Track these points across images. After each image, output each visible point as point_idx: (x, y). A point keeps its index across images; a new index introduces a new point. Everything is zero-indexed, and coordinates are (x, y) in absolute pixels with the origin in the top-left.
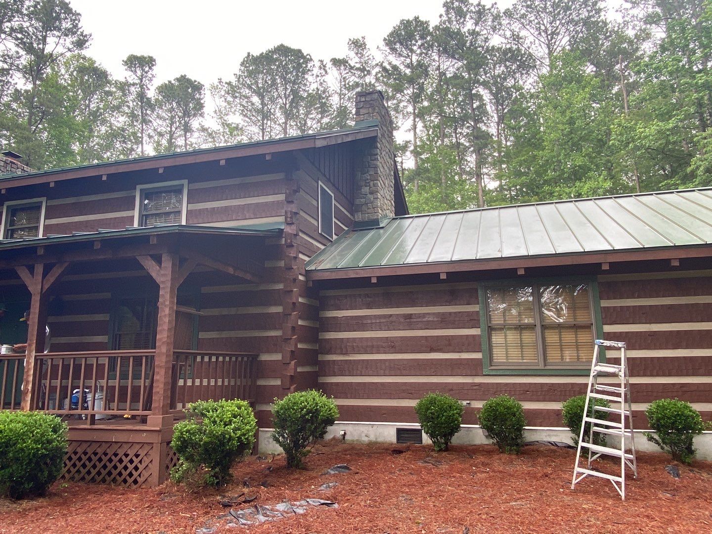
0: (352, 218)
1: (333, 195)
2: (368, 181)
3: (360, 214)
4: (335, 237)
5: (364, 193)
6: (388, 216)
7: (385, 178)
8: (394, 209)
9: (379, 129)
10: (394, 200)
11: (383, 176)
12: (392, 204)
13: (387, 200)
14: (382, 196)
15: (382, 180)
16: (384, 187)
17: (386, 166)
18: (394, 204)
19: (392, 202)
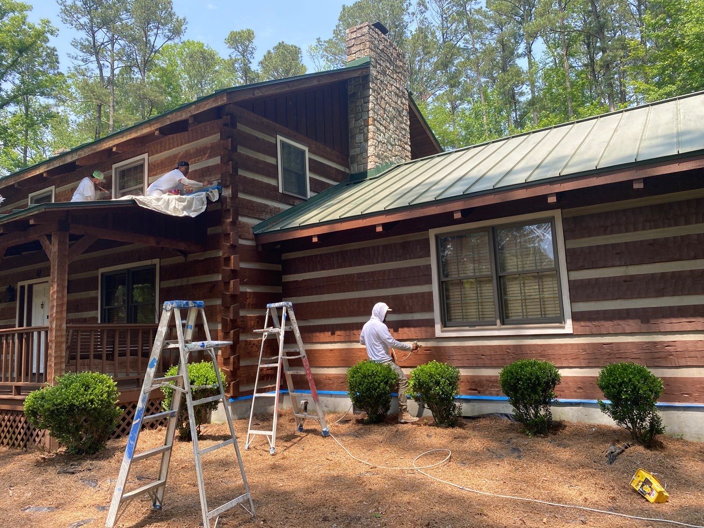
0: (347, 171)
1: (306, 149)
2: (362, 128)
3: (355, 165)
4: (310, 194)
5: (358, 141)
6: (395, 164)
7: (389, 120)
8: (409, 154)
9: (371, 66)
10: (410, 144)
11: (384, 119)
12: (405, 149)
13: (392, 145)
14: (381, 142)
15: (381, 124)
16: (384, 131)
17: (390, 106)
18: (409, 148)
19: (406, 146)
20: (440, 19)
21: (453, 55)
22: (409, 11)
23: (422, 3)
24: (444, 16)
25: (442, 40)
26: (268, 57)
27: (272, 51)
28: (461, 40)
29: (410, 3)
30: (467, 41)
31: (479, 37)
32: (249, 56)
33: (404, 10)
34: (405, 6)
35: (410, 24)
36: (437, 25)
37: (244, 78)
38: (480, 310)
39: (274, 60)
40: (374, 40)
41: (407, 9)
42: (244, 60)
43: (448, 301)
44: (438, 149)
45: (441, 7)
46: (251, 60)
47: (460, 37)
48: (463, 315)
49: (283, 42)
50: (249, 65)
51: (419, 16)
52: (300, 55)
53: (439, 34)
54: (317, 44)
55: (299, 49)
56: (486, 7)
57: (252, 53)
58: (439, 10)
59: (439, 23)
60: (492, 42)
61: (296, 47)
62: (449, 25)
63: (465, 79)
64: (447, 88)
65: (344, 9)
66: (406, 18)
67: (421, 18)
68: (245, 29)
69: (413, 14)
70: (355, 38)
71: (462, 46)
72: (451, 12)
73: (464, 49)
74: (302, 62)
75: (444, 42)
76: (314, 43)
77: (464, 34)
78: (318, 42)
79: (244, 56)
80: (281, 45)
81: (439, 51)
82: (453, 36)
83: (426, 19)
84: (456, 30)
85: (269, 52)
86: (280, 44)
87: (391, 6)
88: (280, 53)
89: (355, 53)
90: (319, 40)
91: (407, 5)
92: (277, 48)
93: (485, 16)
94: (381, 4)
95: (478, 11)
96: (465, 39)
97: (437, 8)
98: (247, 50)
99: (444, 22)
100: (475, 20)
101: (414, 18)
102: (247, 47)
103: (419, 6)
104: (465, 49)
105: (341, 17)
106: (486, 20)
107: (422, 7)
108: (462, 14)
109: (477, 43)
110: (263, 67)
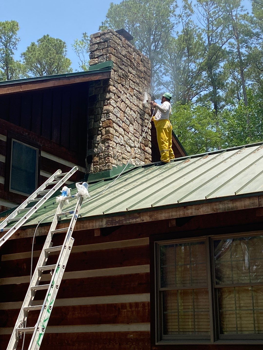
1: (37, 149)
6: (134, 166)
7: (128, 123)
8: (150, 157)
9: (112, 70)
10: (151, 146)
11: (123, 122)
12: (146, 152)
13: (131, 147)
14: (119, 144)
15: (120, 126)
16: (123, 133)
17: (131, 109)
18: (150, 151)
19: (147, 148)
20: (206, 22)
21: (218, 57)
22: (175, 13)
23: (187, 7)
24: (210, 19)
25: (207, 42)
26: (32, 49)
27: (36, 43)
28: (227, 43)
29: (176, 5)
30: (232, 45)
31: (246, 42)
32: (12, 47)
33: (170, 12)
34: (172, 8)
35: (176, 25)
36: (203, 28)
37: (5, 68)
38: (196, 323)
39: (37, 53)
40: (117, 45)
41: (174, 11)
42: (7, 51)
43: (165, 313)
44: (182, 153)
45: (207, 11)
46: (14, 51)
47: (225, 40)
48: (179, 328)
49: (48, 36)
50: (11, 56)
51: (185, 18)
52: (64, 49)
53: (205, 37)
54: (83, 39)
55: (64, 43)
56: (252, 13)
57: (15, 44)
58: (205, 13)
59: (205, 25)
60: (258, 46)
61: (60, 41)
62: (215, 28)
63: (233, 81)
64: (211, 89)
65: (112, 7)
66: (173, 20)
67: (187, 21)
68: (9, 21)
69: (180, 16)
70: (98, 43)
71: (228, 49)
72: (217, 16)
73: (228, 53)
74: (66, 57)
75: (209, 44)
76: (81, 38)
77: (230, 38)
78: (85, 37)
79: (6, 47)
80: (46, 39)
81: (205, 53)
82: (219, 39)
83: (191, 21)
84: (221, 34)
85: (33, 45)
86: (44, 37)
87: (158, 7)
88: (44, 46)
89: (97, 57)
90: (85, 35)
91: (174, 7)
92: (41, 41)
93: (252, 22)
94: (148, 4)
95: (244, 17)
96: (230, 43)
97: (203, 12)
98: (10, 41)
99: (210, 26)
100: (241, 25)
101: (180, 20)
102: (10, 38)
103: (185, 9)
104: (230, 53)
105: (108, 14)
106: (252, 26)
107: (188, 10)
108: (228, 19)
109: (242, 47)
110: (26, 59)
